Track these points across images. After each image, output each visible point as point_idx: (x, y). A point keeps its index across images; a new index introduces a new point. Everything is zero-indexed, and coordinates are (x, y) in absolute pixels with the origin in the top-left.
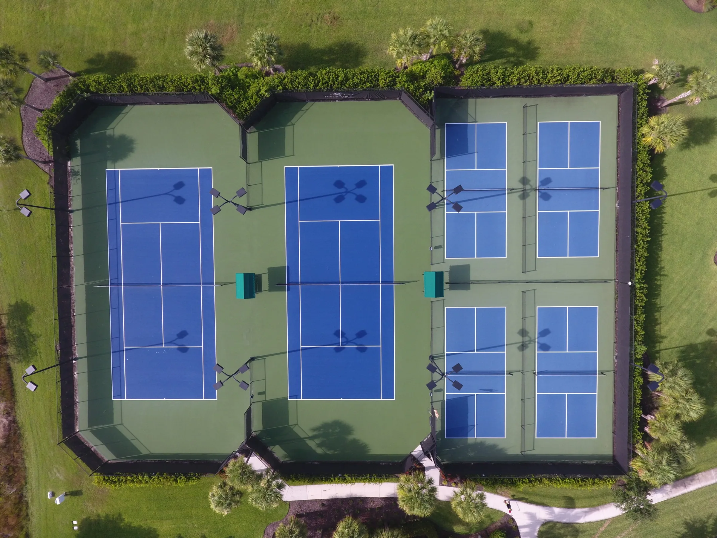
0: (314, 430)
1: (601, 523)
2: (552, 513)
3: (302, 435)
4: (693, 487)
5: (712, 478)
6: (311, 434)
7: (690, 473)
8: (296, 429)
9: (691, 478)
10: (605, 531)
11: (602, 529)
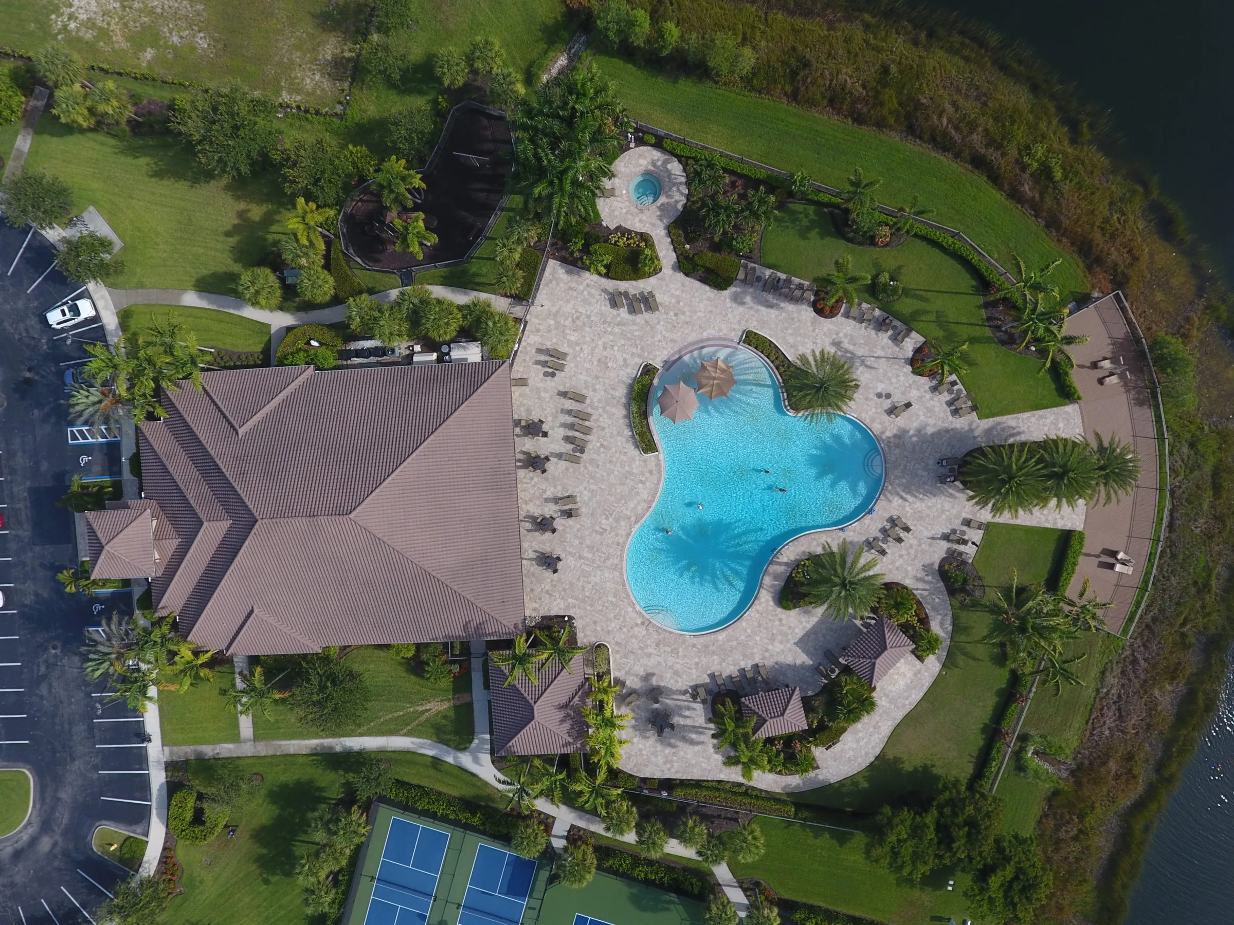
0: (668, 909)
1: (408, 734)
2: (455, 758)
3: (680, 907)
4: (314, 742)
5: (293, 745)
6: (672, 906)
7: (314, 758)
8: (685, 915)
9: (315, 752)
10: (407, 725)
11: (409, 728)
